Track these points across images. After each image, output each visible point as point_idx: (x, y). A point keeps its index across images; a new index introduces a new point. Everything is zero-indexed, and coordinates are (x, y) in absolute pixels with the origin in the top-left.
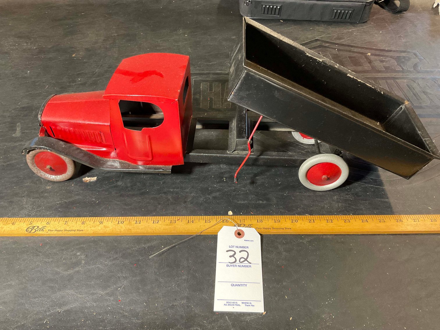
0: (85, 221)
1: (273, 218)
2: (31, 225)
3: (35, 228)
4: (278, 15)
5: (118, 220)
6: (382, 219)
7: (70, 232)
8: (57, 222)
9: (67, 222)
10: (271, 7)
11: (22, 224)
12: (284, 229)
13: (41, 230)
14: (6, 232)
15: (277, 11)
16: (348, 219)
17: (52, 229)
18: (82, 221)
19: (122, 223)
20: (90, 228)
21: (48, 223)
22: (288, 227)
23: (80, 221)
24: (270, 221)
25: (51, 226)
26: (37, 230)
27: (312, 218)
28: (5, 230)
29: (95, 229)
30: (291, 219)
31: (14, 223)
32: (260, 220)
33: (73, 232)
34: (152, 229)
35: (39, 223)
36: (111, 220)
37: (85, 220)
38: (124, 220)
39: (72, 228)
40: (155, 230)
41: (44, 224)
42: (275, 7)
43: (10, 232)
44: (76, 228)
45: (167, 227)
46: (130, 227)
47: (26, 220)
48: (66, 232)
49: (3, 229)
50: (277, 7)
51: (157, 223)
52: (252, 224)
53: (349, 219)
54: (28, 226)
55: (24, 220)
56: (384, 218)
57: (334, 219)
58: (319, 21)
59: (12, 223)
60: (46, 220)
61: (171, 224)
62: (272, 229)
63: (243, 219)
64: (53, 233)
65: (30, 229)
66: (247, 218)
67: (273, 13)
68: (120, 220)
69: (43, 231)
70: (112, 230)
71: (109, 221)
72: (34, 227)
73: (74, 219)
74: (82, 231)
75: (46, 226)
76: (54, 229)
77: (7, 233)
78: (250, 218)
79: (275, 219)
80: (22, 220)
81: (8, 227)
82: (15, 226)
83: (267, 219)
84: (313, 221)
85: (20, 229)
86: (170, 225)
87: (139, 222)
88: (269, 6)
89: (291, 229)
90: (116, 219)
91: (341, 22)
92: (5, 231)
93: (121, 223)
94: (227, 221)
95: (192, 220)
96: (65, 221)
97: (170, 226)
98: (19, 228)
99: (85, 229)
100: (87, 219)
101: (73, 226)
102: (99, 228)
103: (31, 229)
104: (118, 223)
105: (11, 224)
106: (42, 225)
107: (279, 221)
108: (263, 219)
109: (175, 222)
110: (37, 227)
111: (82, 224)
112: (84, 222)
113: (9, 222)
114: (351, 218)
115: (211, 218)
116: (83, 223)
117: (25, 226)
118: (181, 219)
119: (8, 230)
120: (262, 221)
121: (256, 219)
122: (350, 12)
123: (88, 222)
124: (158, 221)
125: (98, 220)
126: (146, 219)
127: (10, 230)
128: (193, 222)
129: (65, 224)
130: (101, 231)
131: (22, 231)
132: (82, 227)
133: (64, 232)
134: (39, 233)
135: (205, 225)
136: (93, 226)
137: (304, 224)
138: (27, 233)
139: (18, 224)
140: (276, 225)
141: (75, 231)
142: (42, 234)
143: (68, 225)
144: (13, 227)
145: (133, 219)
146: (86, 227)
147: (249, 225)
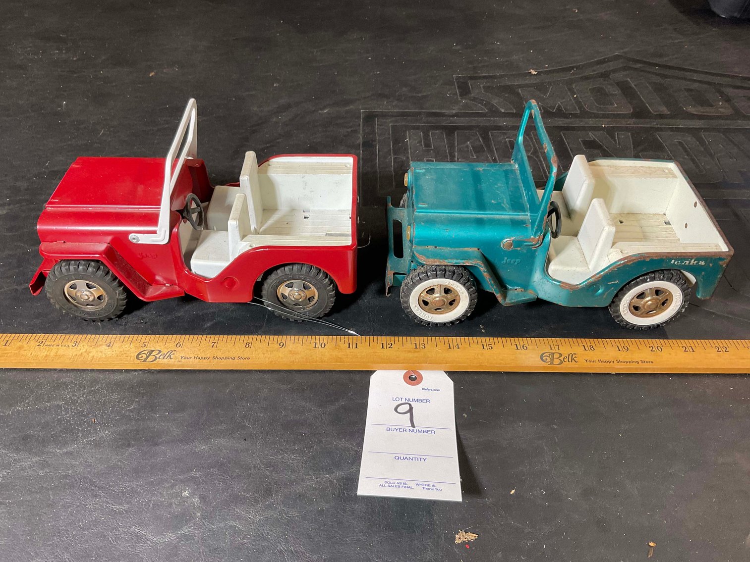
0: (250, 341)
1: (614, 343)
2: (145, 349)
3: (154, 353)
7: (224, 362)
8: (197, 343)
9: (215, 342)
11: (126, 346)
12: (640, 362)
13: (166, 358)
14: (97, 361)
17: (188, 356)
18: (245, 342)
20: (263, 355)
21: (178, 346)
22: (648, 360)
23: (241, 341)
24: (609, 348)
25: (186, 350)
27: (689, 345)
28: (93, 356)
29: (273, 355)
30: (648, 346)
31: (112, 343)
32: (589, 346)
33: (230, 362)
35: (160, 344)
36: (301, 341)
37: (250, 339)
38: (326, 341)
39: (227, 355)
40: (388, 361)
41: (171, 346)
44: (235, 355)
45: (410, 355)
46: (340, 355)
47: (135, 339)
48: (216, 360)
49: (90, 354)
51: (389, 348)
52: (575, 354)
54: (139, 349)
55: (130, 339)
57: (729, 345)
59: (106, 343)
60: (173, 340)
61: (417, 350)
62: (615, 362)
63: (555, 344)
64: (191, 363)
65: (145, 356)
66: (563, 343)
68: (317, 341)
69: (171, 359)
70: (306, 359)
71: (296, 343)
72: (153, 351)
73: (229, 339)
74: (248, 359)
75: (175, 351)
76: (192, 356)
77: (99, 361)
78: (568, 343)
79: (618, 345)
80: (126, 339)
81: (101, 352)
82: (114, 350)
83: (602, 345)
84: (691, 350)
85: (125, 356)
86: (415, 352)
87: (355, 346)
89: (652, 362)
90: (309, 339)
92: (95, 357)
93: (320, 346)
94: (525, 348)
95: (455, 344)
96: (211, 342)
97: (416, 355)
98: (123, 353)
99: (254, 355)
100: (255, 339)
101: (229, 351)
102: (280, 354)
103: (146, 354)
104: (315, 347)
105: (104, 347)
106: (167, 349)
107: (626, 348)
108: (594, 345)
109: (423, 347)
110: (158, 352)
111: (246, 346)
113: (101, 343)
115: (492, 341)
116: (248, 345)
117: (134, 349)
118: (434, 342)
119: (99, 356)
120: (592, 349)
121: (581, 344)
123: (257, 344)
124: (390, 344)
125: (276, 340)
126: (368, 341)
127: (104, 356)
128: (458, 348)
129: (212, 347)
130: (284, 360)
131: (129, 357)
132: (247, 353)
133: (212, 361)
134: (164, 363)
135: (483, 354)
136: (267, 351)
137: (676, 355)
138: (139, 361)
139: (120, 345)
140: (623, 356)
141: (234, 359)
142: (169, 365)
143: (218, 348)
144: (109, 352)
145: (343, 340)
146: (254, 353)
147: (569, 355)
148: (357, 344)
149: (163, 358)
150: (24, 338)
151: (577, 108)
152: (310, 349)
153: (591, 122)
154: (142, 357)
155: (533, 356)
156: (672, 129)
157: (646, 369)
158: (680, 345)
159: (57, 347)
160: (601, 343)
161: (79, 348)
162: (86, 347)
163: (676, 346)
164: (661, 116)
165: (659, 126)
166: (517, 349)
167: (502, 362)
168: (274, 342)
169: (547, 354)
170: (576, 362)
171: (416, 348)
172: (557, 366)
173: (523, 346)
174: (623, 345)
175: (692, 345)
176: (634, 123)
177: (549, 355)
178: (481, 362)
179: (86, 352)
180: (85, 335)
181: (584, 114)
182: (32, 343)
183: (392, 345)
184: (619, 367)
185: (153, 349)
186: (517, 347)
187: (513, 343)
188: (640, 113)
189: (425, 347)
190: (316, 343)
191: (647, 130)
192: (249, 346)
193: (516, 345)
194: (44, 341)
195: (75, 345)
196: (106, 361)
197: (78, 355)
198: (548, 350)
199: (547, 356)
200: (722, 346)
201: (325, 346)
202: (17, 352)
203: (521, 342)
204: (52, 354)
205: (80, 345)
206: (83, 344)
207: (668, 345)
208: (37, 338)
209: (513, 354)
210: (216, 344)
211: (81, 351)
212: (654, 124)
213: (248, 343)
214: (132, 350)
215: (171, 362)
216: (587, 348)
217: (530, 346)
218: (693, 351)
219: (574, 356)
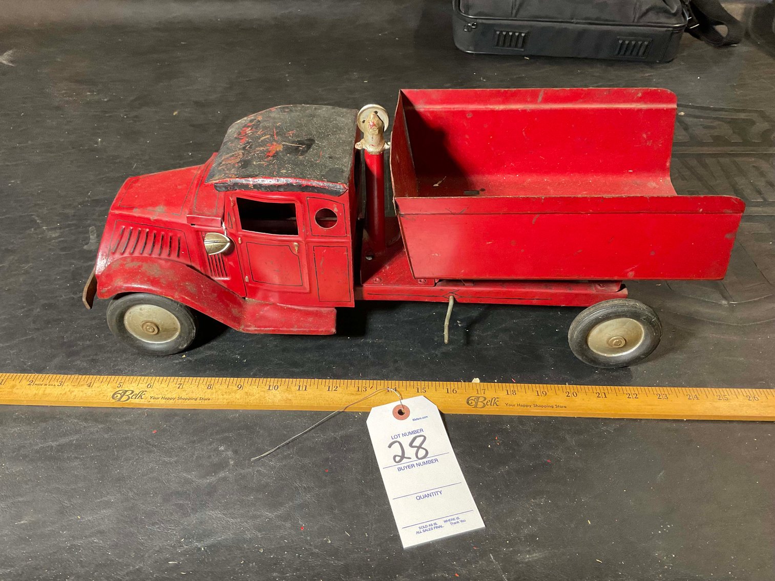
1: (534, 388)
2: (120, 389)
3: (127, 393)
4: (522, 47)
6: (723, 394)
7: (188, 402)
8: (165, 384)
10: (511, 34)
11: (104, 386)
12: (555, 407)
13: (137, 398)
14: (79, 399)
15: (521, 41)
16: (663, 393)
17: (156, 396)
18: (208, 384)
19: (276, 389)
20: (222, 396)
21: (149, 386)
22: (561, 405)
23: (204, 383)
24: (529, 392)
25: (155, 390)
27: (602, 391)
28: (75, 395)
29: (230, 396)
30: (565, 391)
31: (92, 383)
32: (512, 390)
33: (193, 402)
34: (327, 401)
35: (134, 384)
36: (257, 384)
37: (213, 381)
38: (279, 384)
39: (191, 395)
40: (332, 403)
41: (143, 386)
42: (517, 34)
44: (197, 396)
45: (353, 397)
46: (290, 397)
47: (112, 380)
48: (180, 401)
49: (72, 393)
50: (520, 33)
51: (335, 390)
52: (497, 398)
53: (666, 393)
54: (115, 389)
55: (108, 380)
56: (726, 394)
57: (640, 392)
58: (592, 59)
59: (87, 383)
60: (145, 381)
61: (359, 393)
62: (532, 406)
63: (482, 388)
64: (158, 403)
65: (119, 396)
66: (489, 387)
67: (513, 44)
68: (271, 384)
69: (142, 399)
70: (260, 400)
71: (253, 385)
72: (126, 391)
73: (194, 381)
74: (209, 399)
75: (146, 391)
76: (160, 396)
78: (493, 388)
79: (538, 389)
80: (105, 380)
81: (82, 391)
82: (94, 389)
83: (523, 390)
84: (603, 395)
85: (102, 395)
86: (357, 394)
87: (304, 389)
88: (508, 33)
89: (565, 407)
90: (265, 382)
91: (631, 62)
92: (77, 396)
93: (273, 389)
94: (455, 392)
95: (393, 387)
96: (178, 383)
97: (357, 397)
98: (101, 392)
99: (214, 396)
100: (216, 381)
101: (192, 392)
102: (238, 396)
103: (121, 394)
104: (269, 389)
105: (86, 387)
106: (140, 389)
107: (544, 393)
108: (516, 390)
109: (365, 390)
110: (131, 392)
111: (208, 388)
113: (82, 383)
114: (670, 392)
115: (427, 385)
116: (210, 387)
117: (111, 389)
118: (375, 386)
119: (80, 396)
120: (514, 393)
121: (505, 389)
122: (646, 43)
123: (217, 386)
125: (235, 382)
126: (316, 383)
127: (84, 395)
129: (179, 388)
130: (240, 401)
131: (106, 397)
132: (208, 394)
133: (177, 401)
134: (135, 402)
136: (226, 393)
137: (589, 401)
138: (114, 401)
139: (98, 385)
140: (541, 400)
141: (196, 399)
142: (139, 404)
143: (183, 389)
144: (89, 391)
145: (294, 384)
146: (214, 394)
147: (492, 399)
148: (306, 386)
150: (17, 377)
152: (264, 391)
154: (117, 396)
155: (460, 400)
157: (560, 413)
158: (595, 391)
159: (45, 386)
160: (523, 387)
161: (64, 387)
162: (70, 387)
163: (590, 392)
166: (448, 393)
168: (233, 384)
169: (473, 398)
170: (497, 406)
171: (358, 391)
172: (480, 409)
173: (453, 390)
174: (542, 390)
175: (606, 391)
177: (475, 398)
179: (69, 391)
180: (69, 376)
182: (25, 382)
183: (337, 387)
184: (534, 411)
185: (126, 389)
187: (445, 387)
190: (270, 386)
193: (448, 389)
194: (34, 380)
195: (61, 384)
196: (87, 400)
197: (63, 393)
198: (475, 394)
199: (473, 400)
200: (633, 392)
201: (278, 387)
202: (11, 390)
203: (452, 386)
204: (41, 392)
205: (64, 384)
207: (583, 390)
208: (28, 377)
209: (442, 398)
210: (182, 385)
211: (65, 391)
213: (210, 385)
214: (109, 390)
215: (142, 401)
216: (509, 393)
217: (459, 390)
218: (606, 397)
219: (497, 400)
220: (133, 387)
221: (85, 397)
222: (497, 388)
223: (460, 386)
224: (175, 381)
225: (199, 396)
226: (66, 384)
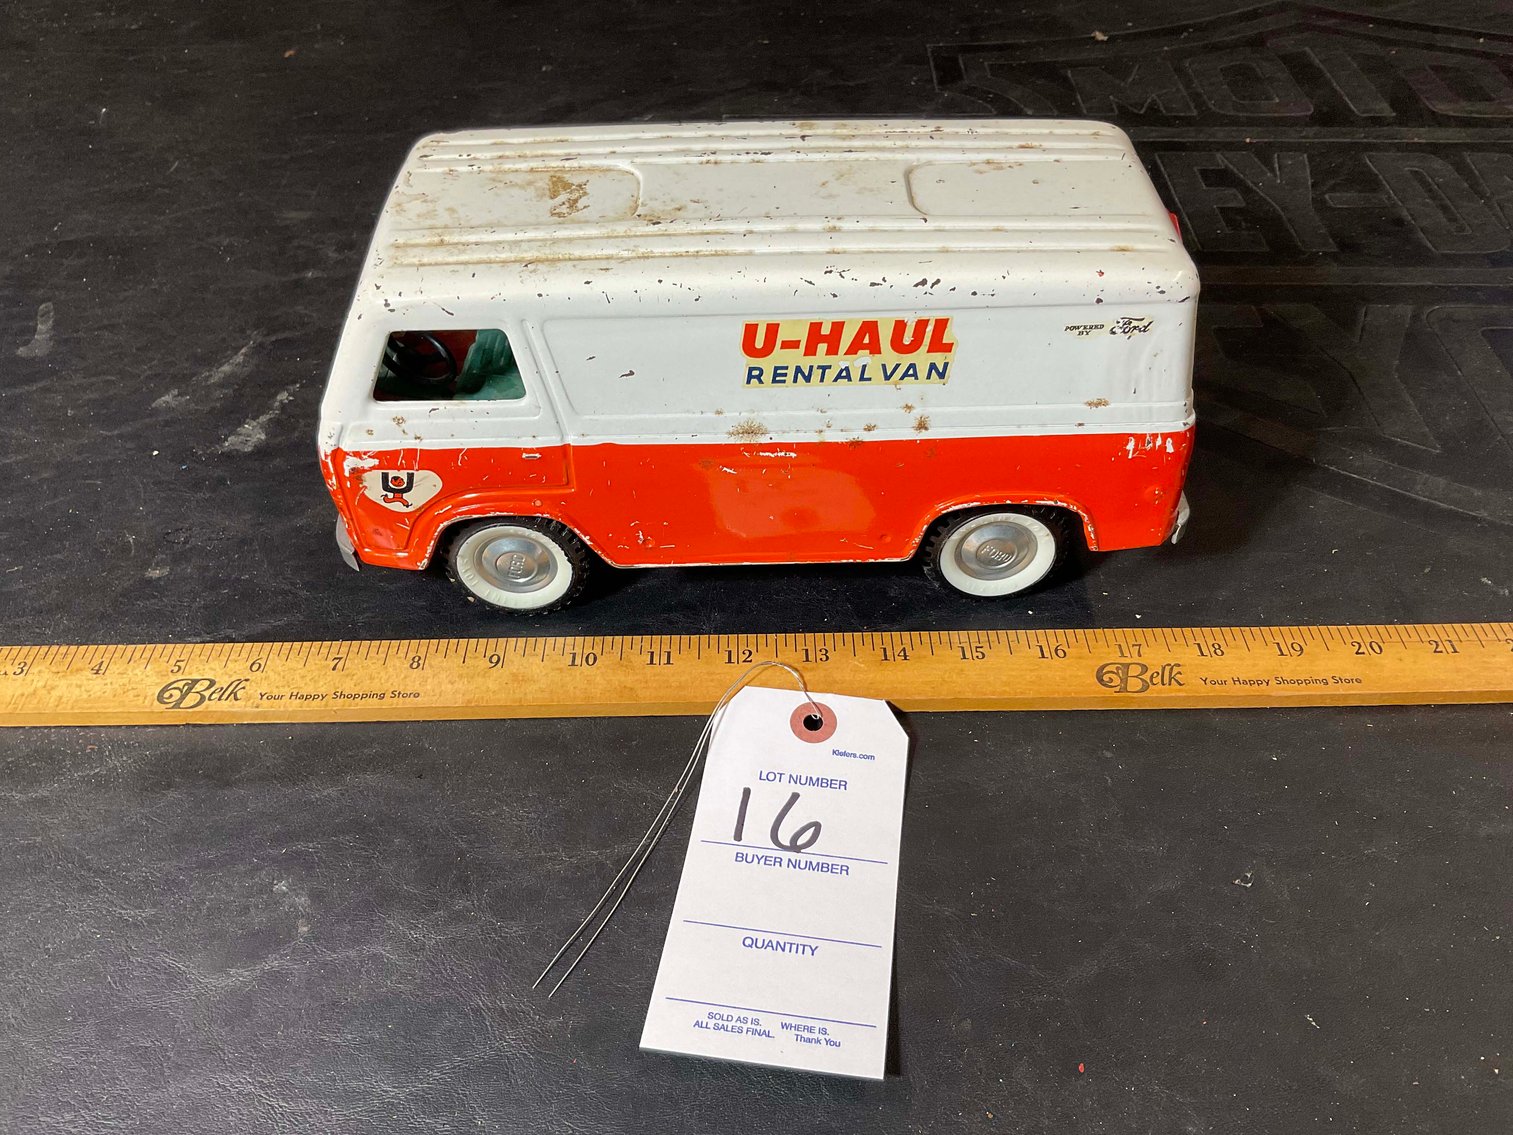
0: (422, 653)
1: (1269, 638)
2: (180, 676)
3: (199, 687)
5: (569, 649)
7: (360, 703)
8: (298, 662)
9: (340, 659)
11: (137, 671)
12: (1331, 681)
13: (224, 697)
14: (69, 707)
17: (276, 693)
18: (411, 655)
19: (591, 661)
20: (450, 686)
21: (255, 667)
22: (1349, 676)
23: (402, 654)
24: (1257, 648)
25: (271, 674)
26: (207, 694)
27: (1447, 638)
28: (61, 698)
29: (472, 687)
30: (1349, 640)
31: (105, 665)
32: (1210, 644)
33: (374, 703)
35: (214, 664)
36: (539, 650)
37: (423, 649)
38: (597, 651)
39: (366, 687)
41: (239, 668)
43: (89, 705)
44: (384, 688)
46: (629, 681)
47: (157, 654)
48: (340, 701)
49: (52, 693)
51: (744, 661)
52: (1179, 665)
54: (165, 679)
55: (147, 654)
59: (92, 666)
60: (244, 655)
61: (809, 665)
62: (1273, 683)
63: (1132, 641)
64: (282, 709)
65: (177, 694)
66: (1151, 639)
68: (579, 651)
69: (236, 699)
70: (551, 693)
71: (530, 656)
72: (198, 681)
73: (373, 650)
74: (417, 695)
75: (247, 680)
76: (286, 692)
77: (72, 708)
78: (1161, 640)
79: (1279, 640)
80: (137, 655)
81: (78, 686)
82: (109, 681)
83: (1241, 643)
84: (1451, 650)
85: (131, 694)
87: (664, 659)
89: (1358, 681)
90: (559, 645)
92: (64, 700)
93: (584, 662)
94: (1061, 653)
95: (898, 649)
96: (331, 657)
98: (128, 687)
99: (429, 687)
100: (433, 648)
101: (372, 678)
102: (491, 685)
103: (181, 690)
104: (573, 664)
105: (89, 674)
106: (230, 676)
107: (1297, 647)
108: (1222, 643)
109: (824, 658)
110: (208, 683)
111: (411, 667)
112: (420, 658)
113: (80, 665)
115: (983, 638)
116: (416, 663)
117: (153, 680)
118: (849, 646)
119: (74, 697)
120: (1219, 652)
121: (1191, 642)
123: (436, 660)
124: (747, 653)
125: (481, 649)
126: (695, 646)
127: (85, 696)
128: (905, 659)
129: (334, 669)
130: (499, 696)
131: (141, 699)
132: (413, 681)
133: (332, 701)
134: (220, 710)
135: (962, 670)
136: (461, 676)
137: (1415, 662)
139: (120, 670)
140: (1291, 667)
141: (382, 697)
142: (233, 714)
143: (346, 672)
144: (96, 685)
145: (637, 646)
146: (429, 680)
147: (1164, 668)
148: (669, 653)
149: (219, 699)
151: (1192, 105)
152: (561, 670)
153: (1221, 134)
154: (171, 696)
155: (1078, 674)
156: (1399, 147)
157: (1346, 697)
158: (1425, 638)
160: (1239, 637)
161: (30, 677)
162: (46, 675)
163: (1412, 639)
164: (1377, 121)
165: (1371, 140)
166: (1043, 656)
167: (1007, 689)
168: (477, 654)
169: (1112, 668)
170: (1180, 685)
171: (807, 660)
172: (1136, 695)
173: (1056, 650)
174: (1290, 642)
175: (1453, 637)
176: (1316, 136)
177: (1117, 668)
178: (957, 689)
179: (45, 687)
180: (45, 648)
181: (1208, 118)
183: (750, 653)
184: (1280, 694)
185: (196, 676)
186: (1042, 651)
187: (1033, 642)
188: (1331, 115)
189: (827, 658)
190: (574, 655)
191: (1343, 149)
192: (419, 665)
193: (1041, 647)
195: (22, 671)
196: (90, 708)
197: (26, 694)
198: (1115, 657)
199: (1113, 673)
201: (594, 661)
203: (1052, 640)
205: (31, 671)
206: (39, 668)
207: (1396, 638)
209: (1031, 671)
210: (342, 661)
211: (34, 686)
212: (1360, 136)
213: (416, 660)
214: (149, 681)
215: (238, 707)
216: (1206, 652)
217: (1070, 650)
218: (1456, 652)
219: (1175, 670)
220: (211, 669)
221: (86, 701)
222: (1171, 640)
223: (1072, 640)
224: (324, 651)
225: (388, 687)
226: (35, 669)
